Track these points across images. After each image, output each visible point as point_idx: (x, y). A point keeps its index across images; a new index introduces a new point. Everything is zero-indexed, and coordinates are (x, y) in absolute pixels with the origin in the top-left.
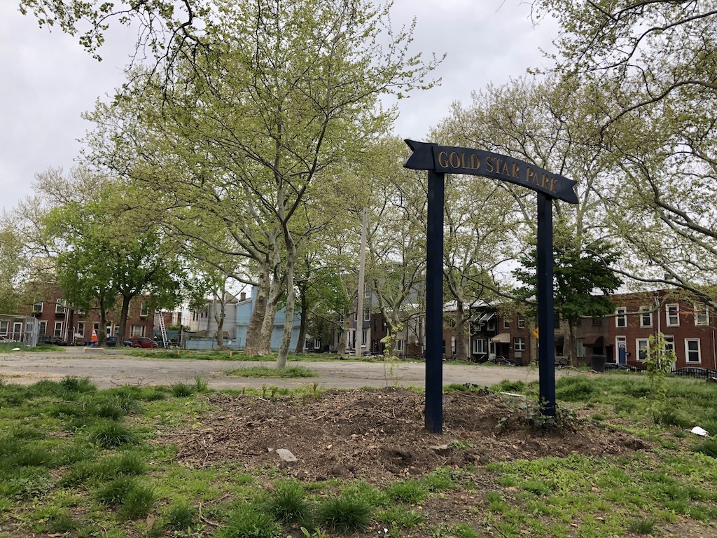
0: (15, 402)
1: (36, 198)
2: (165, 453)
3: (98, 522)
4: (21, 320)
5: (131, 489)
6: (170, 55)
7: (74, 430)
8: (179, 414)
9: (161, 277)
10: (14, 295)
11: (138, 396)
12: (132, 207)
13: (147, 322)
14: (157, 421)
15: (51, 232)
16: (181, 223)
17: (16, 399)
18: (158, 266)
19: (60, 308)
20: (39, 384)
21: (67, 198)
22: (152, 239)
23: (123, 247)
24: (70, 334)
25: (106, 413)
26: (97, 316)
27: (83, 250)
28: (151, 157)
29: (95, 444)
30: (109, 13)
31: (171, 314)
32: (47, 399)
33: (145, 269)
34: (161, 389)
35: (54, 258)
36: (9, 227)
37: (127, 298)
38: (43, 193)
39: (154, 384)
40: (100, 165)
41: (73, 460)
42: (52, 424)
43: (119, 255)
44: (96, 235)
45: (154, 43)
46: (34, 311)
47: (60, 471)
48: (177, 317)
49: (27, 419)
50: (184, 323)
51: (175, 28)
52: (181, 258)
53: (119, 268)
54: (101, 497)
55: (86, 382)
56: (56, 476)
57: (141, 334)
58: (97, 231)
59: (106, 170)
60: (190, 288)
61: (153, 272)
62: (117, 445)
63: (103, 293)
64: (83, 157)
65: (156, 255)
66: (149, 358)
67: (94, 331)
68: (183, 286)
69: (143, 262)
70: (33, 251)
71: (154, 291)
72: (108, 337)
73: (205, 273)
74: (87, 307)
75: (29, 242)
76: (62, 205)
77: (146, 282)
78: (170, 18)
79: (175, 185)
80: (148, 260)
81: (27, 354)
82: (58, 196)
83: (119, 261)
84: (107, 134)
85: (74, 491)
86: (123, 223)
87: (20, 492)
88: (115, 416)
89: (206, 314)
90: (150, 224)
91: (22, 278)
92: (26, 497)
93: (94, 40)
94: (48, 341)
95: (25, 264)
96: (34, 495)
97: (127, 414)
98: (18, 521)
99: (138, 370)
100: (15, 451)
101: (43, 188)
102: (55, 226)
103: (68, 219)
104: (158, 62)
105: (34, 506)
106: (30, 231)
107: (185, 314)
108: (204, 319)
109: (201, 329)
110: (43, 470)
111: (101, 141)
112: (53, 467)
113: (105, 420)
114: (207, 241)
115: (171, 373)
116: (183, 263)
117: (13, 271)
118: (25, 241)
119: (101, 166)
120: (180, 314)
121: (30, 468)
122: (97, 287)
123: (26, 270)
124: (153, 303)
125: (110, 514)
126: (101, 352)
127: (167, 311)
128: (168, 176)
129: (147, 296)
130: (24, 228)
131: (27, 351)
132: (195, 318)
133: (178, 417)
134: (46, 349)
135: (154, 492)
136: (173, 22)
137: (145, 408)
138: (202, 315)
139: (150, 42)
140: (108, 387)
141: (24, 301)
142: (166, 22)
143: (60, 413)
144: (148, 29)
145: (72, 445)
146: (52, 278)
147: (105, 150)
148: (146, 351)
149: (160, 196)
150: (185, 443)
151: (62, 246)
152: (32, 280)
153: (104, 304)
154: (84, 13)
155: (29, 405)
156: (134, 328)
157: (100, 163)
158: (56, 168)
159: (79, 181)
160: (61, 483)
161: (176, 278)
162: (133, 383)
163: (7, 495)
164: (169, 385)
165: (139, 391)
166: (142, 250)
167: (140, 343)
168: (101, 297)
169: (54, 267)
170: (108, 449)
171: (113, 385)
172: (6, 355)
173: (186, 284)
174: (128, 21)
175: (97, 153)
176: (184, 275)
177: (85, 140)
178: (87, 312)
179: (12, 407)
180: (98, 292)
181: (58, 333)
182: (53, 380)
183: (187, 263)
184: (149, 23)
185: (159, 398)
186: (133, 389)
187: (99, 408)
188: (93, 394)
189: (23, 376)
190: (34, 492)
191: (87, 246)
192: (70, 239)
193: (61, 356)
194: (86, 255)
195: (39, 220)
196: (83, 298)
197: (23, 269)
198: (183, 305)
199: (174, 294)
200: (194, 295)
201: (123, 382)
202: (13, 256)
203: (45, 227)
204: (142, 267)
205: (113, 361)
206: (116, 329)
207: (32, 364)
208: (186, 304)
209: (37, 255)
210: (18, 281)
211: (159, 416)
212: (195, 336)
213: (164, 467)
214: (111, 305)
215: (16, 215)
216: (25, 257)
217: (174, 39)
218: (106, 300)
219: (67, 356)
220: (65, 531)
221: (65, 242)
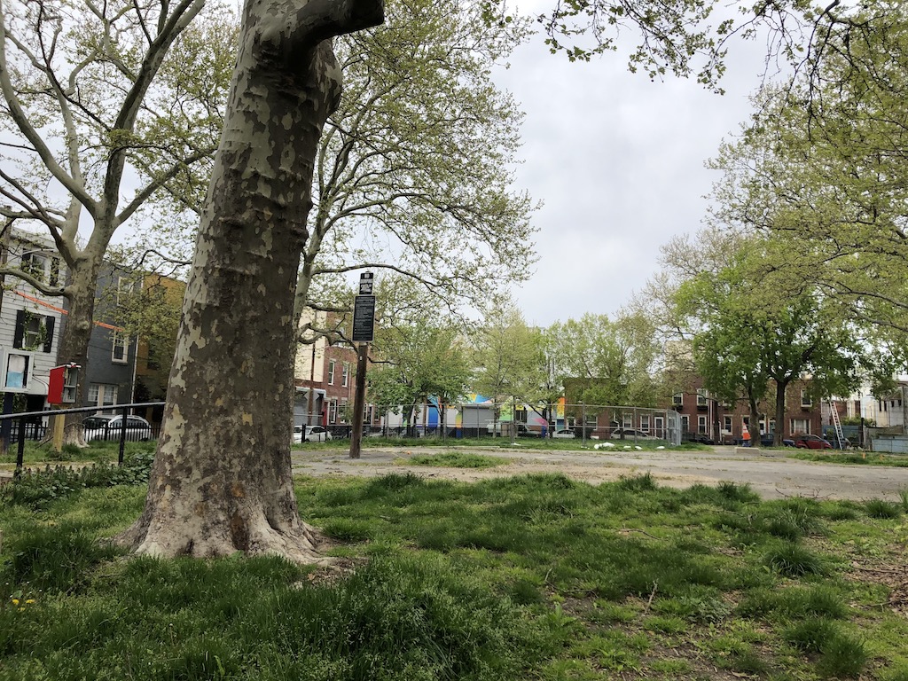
0: (672, 508)
1: (663, 274)
2: (871, 594)
3: (793, 670)
4: (662, 415)
5: (831, 636)
6: (812, 57)
7: (742, 548)
8: (881, 542)
9: (825, 355)
10: (652, 386)
11: (817, 511)
12: (776, 266)
13: (812, 415)
14: (851, 549)
15: (683, 311)
16: (848, 279)
17: (672, 504)
18: (819, 339)
19: (703, 400)
20: (693, 488)
21: (697, 269)
22: (807, 304)
23: (769, 319)
24: (717, 431)
25: (778, 531)
26: (746, 409)
27: (721, 328)
28: (796, 197)
29: (771, 568)
30: (729, 32)
31: (845, 403)
32: (705, 506)
33: (801, 345)
34: (847, 505)
35: (689, 340)
36: (639, 311)
37: (782, 384)
38: (670, 268)
39: (835, 498)
40: (731, 221)
41: (748, 586)
42: (715, 536)
43: (765, 330)
44: (736, 308)
45: (788, 48)
46: (674, 404)
47: (734, 596)
48: (854, 406)
49: (687, 528)
50: (867, 414)
51: (816, 18)
52: (851, 326)
53: (767, 347)
54: (792, 638)
55: (746, 490)
56: (731, 601)
57: (805, 431)
58: (736, 303)
59: (739, 225)
60: (870, 366)
61: (813, 347)
62: (801, 574)
63: (750, 379)
64: (710, 215)
65: (815, 325)
66: (821, 463)
67: (745, 427)
68: (858, 364)
69: (798, 337)
70: (665, 334)
71: (817, 373)
72: (762, 434)
73: (891, 343)
74: (732, 398)
75: (661, 325)
76: (692, 277)
77: (805, 362)
78: (809, 7)
79: (833, 228)
80: (804, 333)
81: (673, 453)
82: (687, 268)
83: (767, 337)
84: (738, 181)
85: (755, 624)
86: (768, 288)
87: (693, 613)
88: (791, 536)
89: (900, 401)
90: (803, 284)
91: (658, 367)
92: (700, 620)
93: (714, 72)
94: (693, 439)
95: (660, 350)
96: (709, 620)
97: (806, 534)
98: (695, 647)
99: (808, 478)
100: (681, 564)
101: (669, 261)
102: (687, 303)
103: (700, 294)
104: (796, 72)
105: (711, 634)
106: (661, 312)
107: (865, 402)
108: (897, 408)
109: (893, 423)
110: (715, 592)
111: (730, 192)
112: (724, 589)
113: (779, 540)
114: (889, 297)
115: (857, 484)
116: (855, 332)
117: (648, 359)
118: (656, 324)
119: (733, 221)
120: (858, 404)
121: (700, 588)
122: (743, 372)
123: (661, 357)
124: (818, 389)
125: (805, 663)
126: (756, 453)
127: (838, 399)
128: (821, 217)
129: (808, 380)
130: (654, 310)
131: (672, 449)
132: (883, 408)
133: (882, 546)
134: (692, 447)
135: (865, 646)
136: (812, 10)
137: (829, 528)
138: (893, 403)
139: (783, 48)
140: (774, 498)
141: (663, 392)
142: (803, 14)
143: (723, 526)
144: (780, 33)
145: (742, 566)
146: (689, 365)
147: (735, 201)
148: (815, 453)
149: (813, 245)
150: (900, 584)
151: (697, 326)
152: (669, 368)
153: (753, 394)
154: (696, 46)
155: (687, 513)
156: (795, 422)
157: (731, 218)
158: (680, 236)
159: (708, 246)
160: (739, 610)
161: (847, 354)
162: (806, 493)
163: (679, 614)
164: (859, 500)
165: (817, 505)
166: (794, 320)
167: (803, 442)
168: (748, 384)
169: (690, 351)
170: (788, 577)
171: (779, 494)
172: (652, 453)
173: (863, 362)
174: (753, 34)
175: (727, 207)
176: (858, 349)
177: (713, 195)
178: (733, 404)
179: (669, 512)
180: (745, 377)
181: (702, 429)
182: (708, 485)
183: (861, 332)
184: (780, 25)
185: (848, 517)
186: (808, 501)
187: (768, 523)
188: (757, 505)
189: (674, 479)
190: (708, 616)
191: (726, 323)
192: (705, 316)
193: (710, 456)
194: (726, 333)
195: (668, 299)
196: (727, 386)
197: (658, 357)
198: (861, 390)
199: (846, 377)
200: (877, 375)
201: (792, 492)
202: (646, 342)
203: (676, 305)
204: (797, 342)
205: (773, 464)
206: (771, 424)
207: (680, 465)
208: (866, 389)
209: (670, 339)
210: (654, 370)
211: (852, 542)
212: (884, 433)
213: (874, 614)
214: (762, 395)
215: (645, 297)
216: (658, 342)
217: (816, 33)
218: (755, 388)
219: (716, 456)
220: (752, 673)
221: (700, 321)
